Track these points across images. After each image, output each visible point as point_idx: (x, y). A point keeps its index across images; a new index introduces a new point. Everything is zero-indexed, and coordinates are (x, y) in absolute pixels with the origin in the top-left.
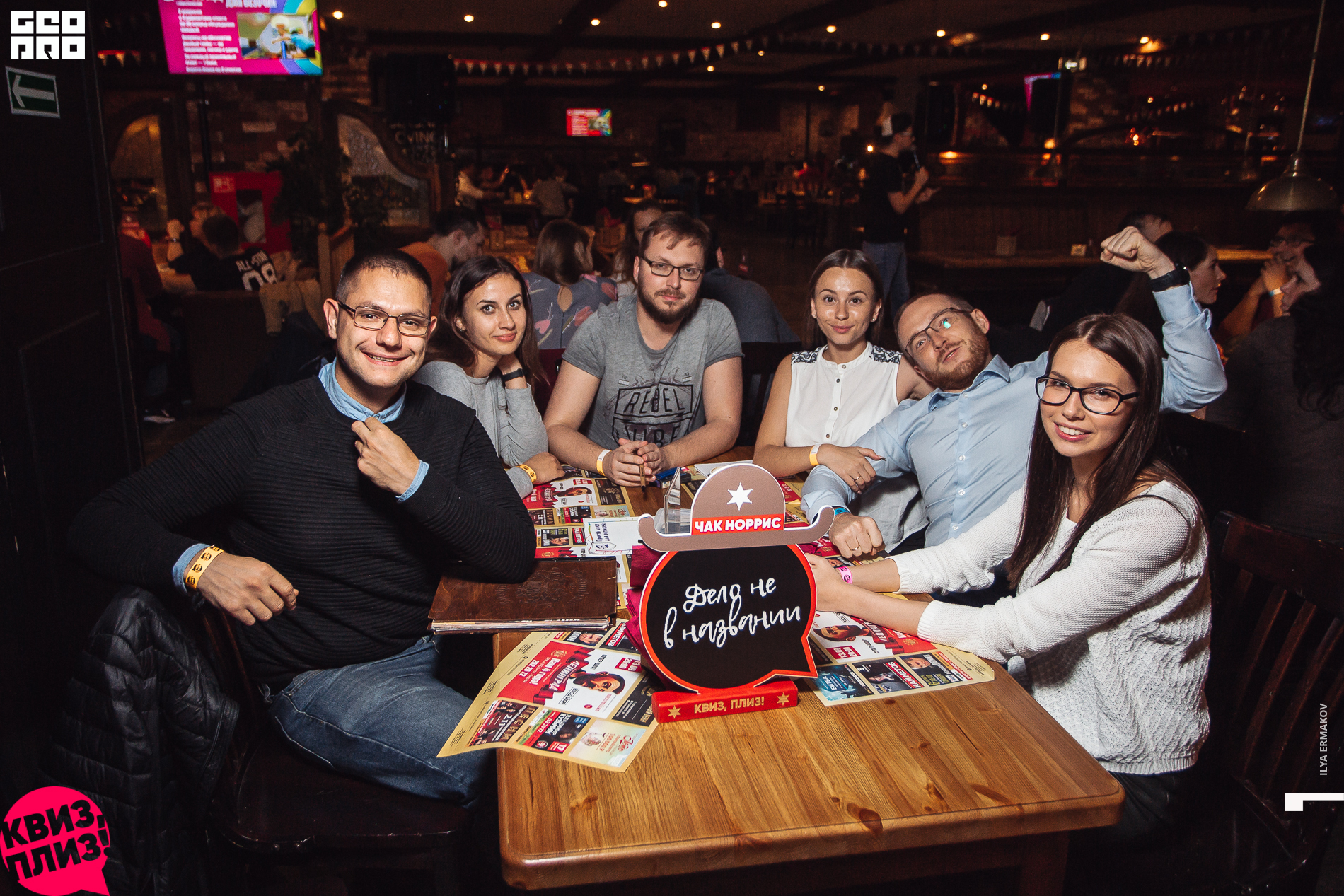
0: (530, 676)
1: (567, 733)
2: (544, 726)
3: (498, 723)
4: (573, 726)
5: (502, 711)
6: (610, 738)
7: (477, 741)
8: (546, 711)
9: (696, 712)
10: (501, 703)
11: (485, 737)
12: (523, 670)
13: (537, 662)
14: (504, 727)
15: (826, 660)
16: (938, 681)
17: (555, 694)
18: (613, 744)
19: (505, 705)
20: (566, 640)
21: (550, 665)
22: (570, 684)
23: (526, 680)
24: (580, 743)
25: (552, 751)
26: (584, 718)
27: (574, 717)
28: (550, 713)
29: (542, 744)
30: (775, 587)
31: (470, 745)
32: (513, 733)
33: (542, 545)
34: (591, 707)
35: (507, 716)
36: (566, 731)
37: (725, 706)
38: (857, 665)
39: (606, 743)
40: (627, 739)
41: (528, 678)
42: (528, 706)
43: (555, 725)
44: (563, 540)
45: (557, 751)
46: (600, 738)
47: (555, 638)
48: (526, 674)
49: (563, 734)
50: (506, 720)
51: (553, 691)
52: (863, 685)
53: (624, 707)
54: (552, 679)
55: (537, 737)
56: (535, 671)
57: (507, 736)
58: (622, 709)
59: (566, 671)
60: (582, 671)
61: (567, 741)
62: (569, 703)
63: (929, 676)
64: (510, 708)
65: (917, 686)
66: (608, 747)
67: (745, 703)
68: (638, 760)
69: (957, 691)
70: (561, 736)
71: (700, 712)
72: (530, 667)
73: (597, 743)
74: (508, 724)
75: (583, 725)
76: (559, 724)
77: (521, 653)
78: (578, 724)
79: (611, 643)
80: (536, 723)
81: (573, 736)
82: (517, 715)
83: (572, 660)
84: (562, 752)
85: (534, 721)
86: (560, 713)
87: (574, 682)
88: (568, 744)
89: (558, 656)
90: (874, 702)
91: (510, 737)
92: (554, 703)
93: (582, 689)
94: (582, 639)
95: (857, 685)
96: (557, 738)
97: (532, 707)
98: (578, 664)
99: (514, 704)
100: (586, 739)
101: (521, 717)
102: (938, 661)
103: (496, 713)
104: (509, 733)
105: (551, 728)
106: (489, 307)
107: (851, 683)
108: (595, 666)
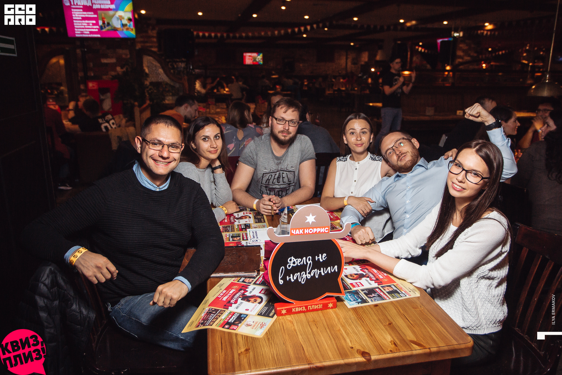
0: (222, 297)
1: (238, 321)
2: (228, 319)
3: (208, 318)
4: (240, 318)
5: (210, 312)
6: (256, 323)
7: (199, 325)
8: (229, 312)
9: (293, 311)
10: (210, 309)
11: (202, 324)
12: (219, 295)
13: (225, 291)
14: (211, 319)
15: (349, 288)
16: (396, 296)
17: (233, 304)
18: (257, 326)
19: (211, 310)
20: (238, 281)
21: (231, 292)
22: (240, 300)
23: (221, 299)
24: (243, 326)
25: (231, 329)
26: (245, 315)
27: (241, 314)
28: (230, 313)
29: (227, 326)
30: (326, 257)
31: (196, 327)
32: (214, 322)
33: (229, 241)
34: (248, 310)
35: (212, 314)
36: (237, 320)
37: (305, 308)
38: (362, 290)
39: (255, 325)
40: (264, 323)
41: (222, 298)
42: (221, 310)
43: (232, 318)
44: (238, 238)
45: (233, 329)
46: (252, 323)
47: (234, 281)
48: (221, 296)
49: (236, 322)
50: (211, 316)
51: (232, 303)
52: (365, 299)
53: (262, 310)
54: (232, 298)
55: (224, 324)
56: (225, 295)
57: (212, 323)
58: (262, 311)
59: (238, 295)
60: (245, 294)
61: (237, 325)
62: (239, 308)
63: (393, 294)
64: (213, 311)
65: (388, 299)
66: (255, 327)
67: (314, 307)
68: (268, 332)
69: (404, 301)
70: (235, 323)
71: (295, 311)
72: (223, 293)
73: (251, 325)
74: (212, 318)
75: (245, 318)
76: (234, 317)
77: (219, 287)
78: (242, 317)
79: (258, 283)
80: (225, 317)
81: (240, 323)
82: (216, 314)
83: (241, 290)
84: (235, 330)
85: (224, 316)
86: (235, 313)
87: (241, 299)
88: (238, 326)
89: (235, 288)
90: (369, 306)
91: (213, 324)
92: (232, 309)
93: (245, 302)
94: (245, 281)
95: (362, 299)
96: (233, 324)
97: (223, 310)
98: (243, 291)
99: (215, 309)
100: (246, 324)
101: (218, 315)
102: (397, 288)
103: (207, 314)
104: (213, 322)
105: (231, 320)
106: (206, 138)
107: (360, 298)
108: (251, 292)
